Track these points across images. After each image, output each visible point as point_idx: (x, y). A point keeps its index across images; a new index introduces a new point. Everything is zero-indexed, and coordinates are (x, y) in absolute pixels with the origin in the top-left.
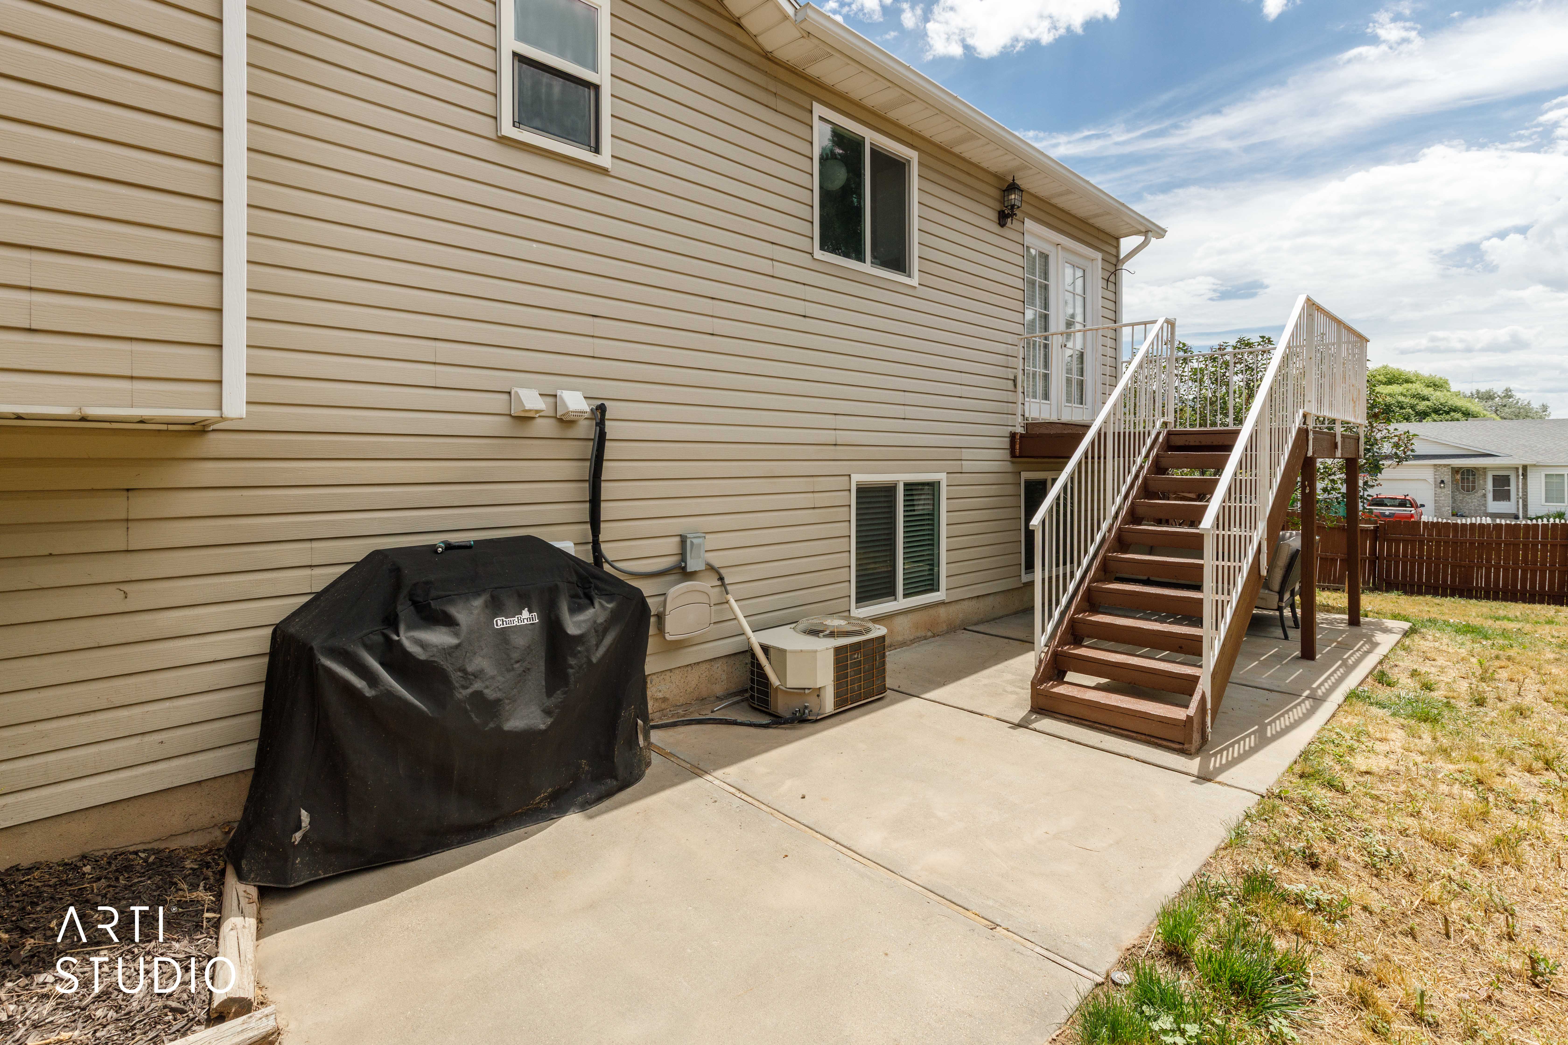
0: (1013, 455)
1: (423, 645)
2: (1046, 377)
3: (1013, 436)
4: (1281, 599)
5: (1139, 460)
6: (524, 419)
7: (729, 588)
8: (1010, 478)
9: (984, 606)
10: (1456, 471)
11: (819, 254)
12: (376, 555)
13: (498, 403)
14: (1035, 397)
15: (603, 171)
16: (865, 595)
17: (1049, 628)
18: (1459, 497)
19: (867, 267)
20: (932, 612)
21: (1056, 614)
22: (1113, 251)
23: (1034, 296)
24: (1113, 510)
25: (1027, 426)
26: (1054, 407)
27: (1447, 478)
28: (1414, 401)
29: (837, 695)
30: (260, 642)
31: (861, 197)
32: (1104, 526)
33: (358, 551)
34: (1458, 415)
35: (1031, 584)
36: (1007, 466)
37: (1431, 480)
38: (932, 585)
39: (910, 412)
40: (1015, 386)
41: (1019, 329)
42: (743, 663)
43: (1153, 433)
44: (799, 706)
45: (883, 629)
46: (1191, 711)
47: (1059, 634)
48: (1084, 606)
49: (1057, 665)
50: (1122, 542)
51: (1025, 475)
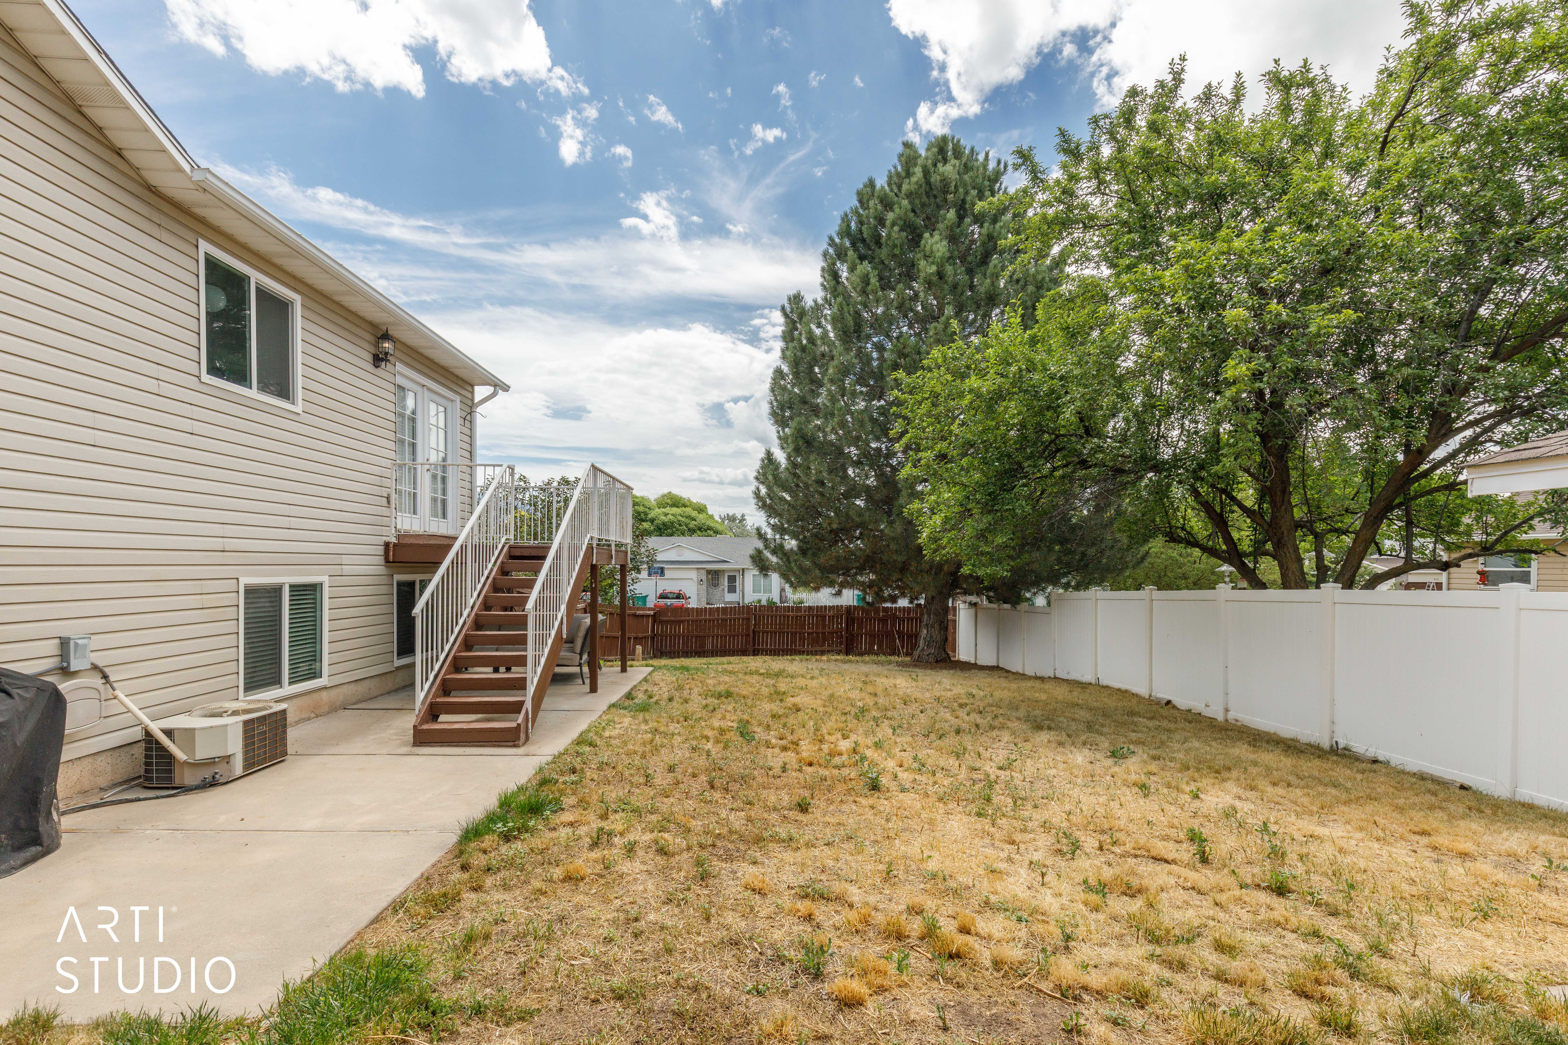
0: (387, 561)
2: (414, 495)
3: (387, 545)
4: (581, 658)
5: (490, 566)
7: (115, 685)
8: (385, 580)
9: (362, 688)
10: (709, 572)
11: (206, 378)
14: (405, 512)
16: (251, 685)
17: (427, 686)
18: (711, 591)
19: (253, 393)
20: (316, 696)
21: (431, 677)
22: (469, 395)
23: (403, 427)
24: (471, 601)
25: (398, 537)
26: (422, 522)
27: (704, 578)
28: (687, 521)
29: (245, 760)
31: (246, 328)
32: (465, 613)
34: (711, 533)
35: (413, 665)
36: (382, 570)
37: (695, 579)
38: (315, 674)
39: (294, 522)
40: (389, 502)
41: (392, 455)
42: (139, 751)
43: (500, 547)
44: (207, 774)
45: (283, 706)
46: (519, 721)
47: (434, 690)
48: (452, 669)
49: (433, 712)
50: (478, 624)
51: (397, 577)
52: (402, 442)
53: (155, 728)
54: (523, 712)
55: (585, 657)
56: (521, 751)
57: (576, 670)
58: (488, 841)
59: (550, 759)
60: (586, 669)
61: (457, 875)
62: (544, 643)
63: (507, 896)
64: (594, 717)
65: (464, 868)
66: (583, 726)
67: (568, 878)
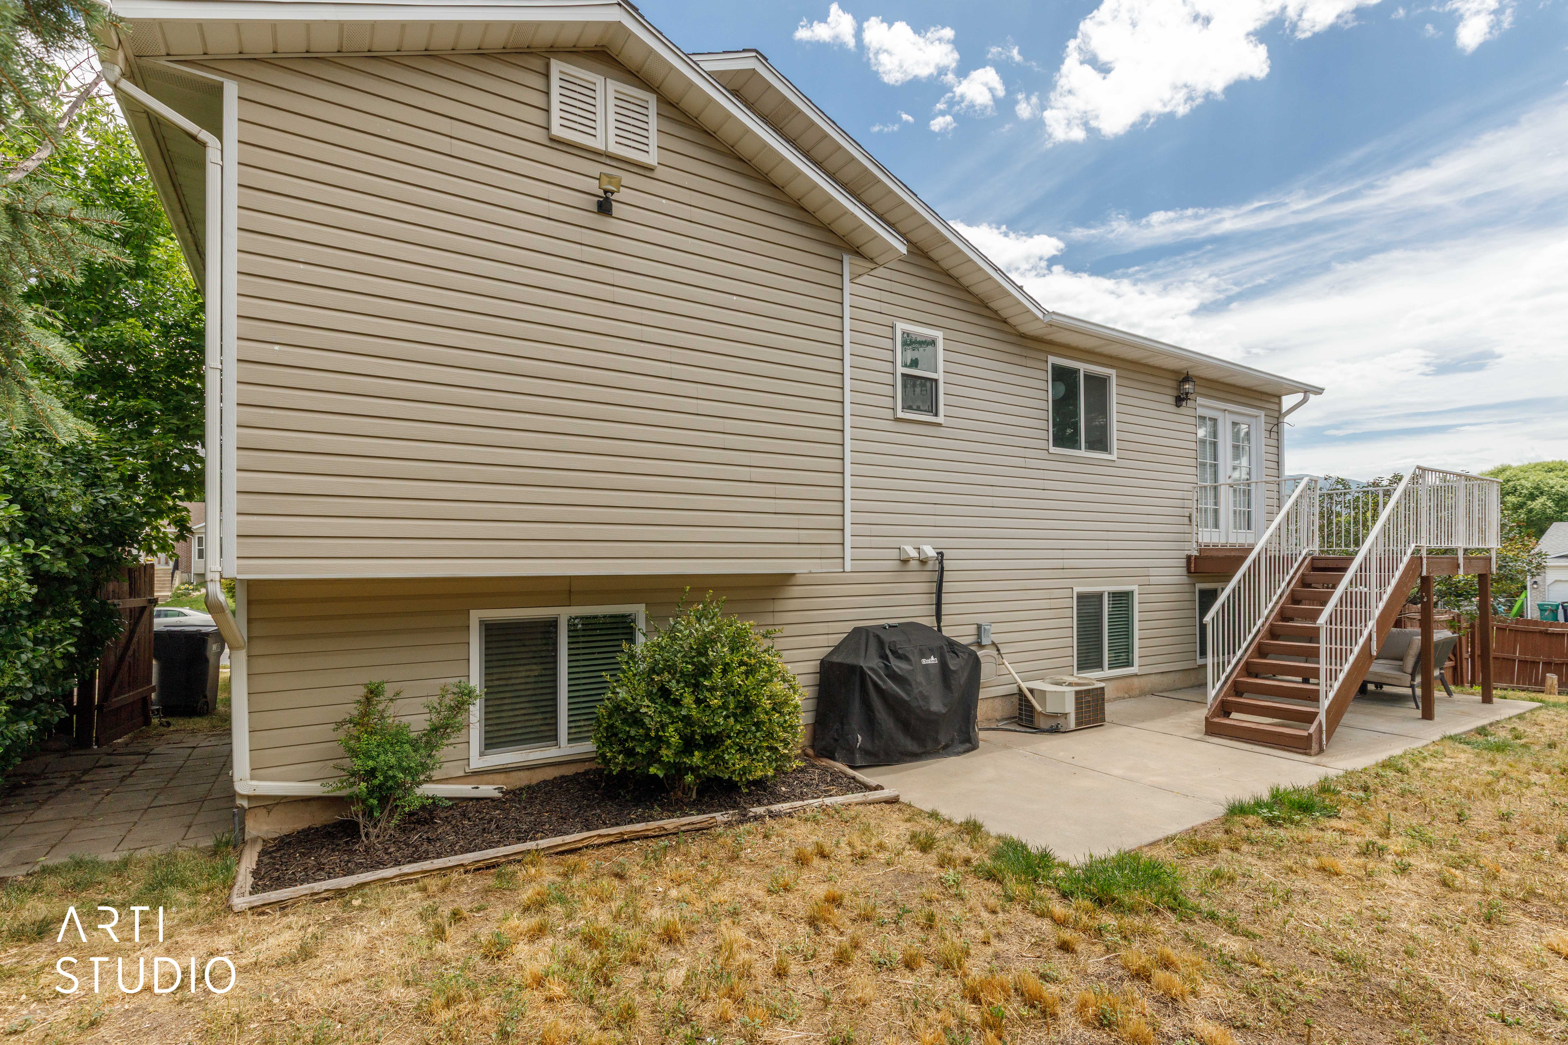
0: (1189, 572)
1: (899, 668)
2: (1216, 511)
3: (1189, 558)
4: (1413, 679)
5: (1287, 579)
6: (905, 562)
7: (1003, 656)
8: (1187, 588)
9: (1168, 680)
11: (1053, 450)
12: (856, 630)
13: (895, 554)
14: (1206, 527)
15: (939, 425)
16: (1082, 666)
17: (1218, 686)
19: (1083, 453)
20: (1128, 680)
21: (1223, 678)
22: (1276, 407)
23: (1204, 452)
24: (1266, 612)
25: (1200, 551)
26: (1223, 534)
29: (1077, 719)
30: (814, 666)
31: (1076, 406)
32: (1259, 623)
33: (849, 627)
35: (1205, 666)
36: (1185, 579)
38: (1129, 663)
39: (1112, 544)
40: (1191, 521)
41: (1193, 479)
42: (1015, 699)
43: (1300, 559)
44: (1052, 723)
45: (1102, 685)
46: (1311, 731)
47: (1225, 689)
48: (1245, 673)
49: (1224, 708)
50: (1273, 633)
51: (1199, 586)
52: (1203, 465)
53: (1024, 686)
54: (1316, 723)
55: (1418, 679)
56: (1312, 759)
57: (1408, 691)
58: (1251, 820)
59: (1341, 773)
60: (1419, 692)
61: (1218, 835)
62: (1342, 657)
63: (1259, 863)
64: (1419, 744)
65: (1227, 832)
66: (1397, 752)
67: (1322, 869)
